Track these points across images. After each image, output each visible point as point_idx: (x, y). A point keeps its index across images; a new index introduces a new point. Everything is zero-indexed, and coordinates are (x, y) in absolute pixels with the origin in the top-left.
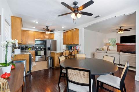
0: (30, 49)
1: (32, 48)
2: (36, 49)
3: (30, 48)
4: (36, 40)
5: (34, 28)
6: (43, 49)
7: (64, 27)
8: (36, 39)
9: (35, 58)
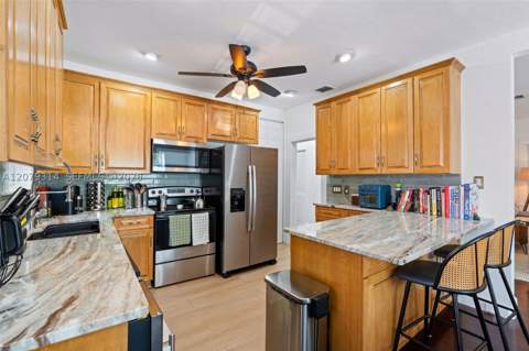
0: (116, 202)
1: (134, 199)
2: (158, 199)
3: (119, 195)
4: (156, 141)
5: (151, 58)
6: (200, 203)
7: (353, 55)
8: (161, 135)
9: (154, 264)
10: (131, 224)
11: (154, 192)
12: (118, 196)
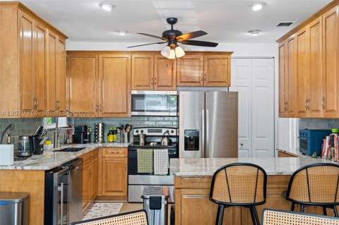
0: (112, 138)
4: (133, 92)
6: (165, 142)
8: (139, 87)
9: (128, 185)
10: (113, 153)
11: (137, 131)
12: (113, 134)
